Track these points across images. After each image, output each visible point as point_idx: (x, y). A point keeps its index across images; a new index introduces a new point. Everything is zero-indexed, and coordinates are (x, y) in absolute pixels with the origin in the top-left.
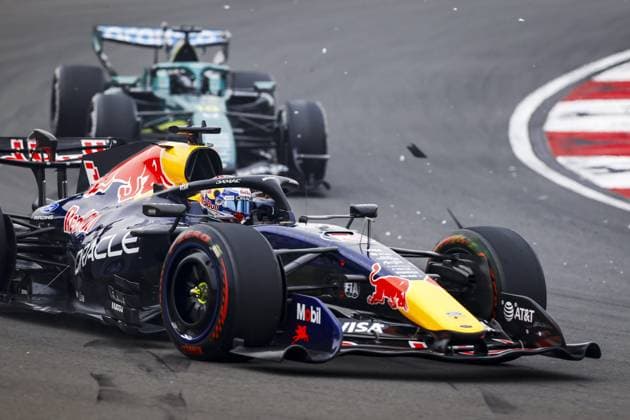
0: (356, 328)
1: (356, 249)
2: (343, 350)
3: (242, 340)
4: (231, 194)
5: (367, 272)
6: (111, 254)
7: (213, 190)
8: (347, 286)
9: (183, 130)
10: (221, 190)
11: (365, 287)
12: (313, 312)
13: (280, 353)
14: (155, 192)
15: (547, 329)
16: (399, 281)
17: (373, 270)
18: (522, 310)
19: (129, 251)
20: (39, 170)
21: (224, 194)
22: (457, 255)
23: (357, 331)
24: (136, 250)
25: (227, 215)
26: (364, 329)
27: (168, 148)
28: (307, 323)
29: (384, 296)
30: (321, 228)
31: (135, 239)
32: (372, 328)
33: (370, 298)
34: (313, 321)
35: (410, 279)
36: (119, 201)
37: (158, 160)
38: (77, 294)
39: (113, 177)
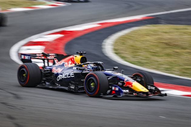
2: (123, 95)
3: (102, 94)
4: (90, 65)
6: (68, 77)
8: (119, 83)
9: (79, 53)
10: (88, 65)
11: (123, 83)
12: (116, 88)
13: (112, 96)
14: (75, 65)
15: (157, 91)
18: (152, 87)
19: (72, 76)
20: (44, 60)
22: (137, 77)
24: (74, 76)
25: (88, 69)
26: (125, 91)
27: (76, 56)
28: (115, 90)
29: (128, 85)
30: (112, 72)
31: (73, 74)
32: (127, 91)
33: (124, 85)
34: (116, 90)
35: (133, 82)
36: (65, 67)
37: (73, 59)
38: (57, 84)
39: (62, 62)
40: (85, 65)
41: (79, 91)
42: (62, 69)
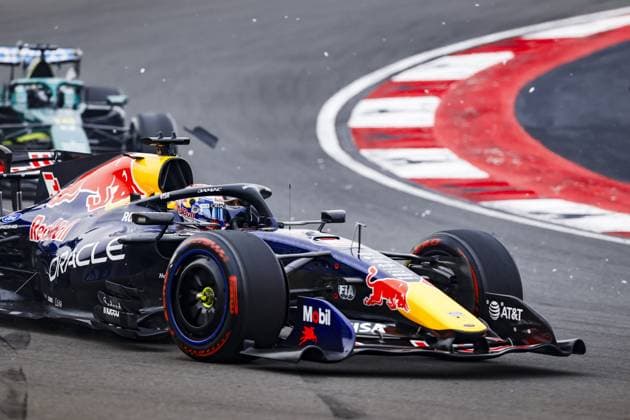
0: (360, 328)
1: (348, 253)
2: (355, 350)
3: (252, 342)
4: (206, 202)
5: (363, 275)
6: (95, 261)
7: (188, 200)
8: (341, 288)
9: (155, 142)
10: (197, 199)
11: (361, 289)
12: (321, 314)
13: (297, 354)
14: (132, 200)
15: (535, 326)
16: (398, 284)
17: (370, 273)
18: (510, 309)
19: (114, 258)
21: (200, 203)
22: (436, 258)
23: (361, 331)
24: (121, 257)
26: (368, 330)
27: (138, 159)
28: (315, 324)
29: (382, 298)
30: (308, 234)
31: (120, 247)
32: (375, 328)
33: (366, 300)
34: (321, 322)
35: (408, 281)
36: (89, 210)
37: (128, 171)
38: (50, 300)
39: (79, 187)
40: (179, 202)
41: (144, 332)
42: (75, 222)
